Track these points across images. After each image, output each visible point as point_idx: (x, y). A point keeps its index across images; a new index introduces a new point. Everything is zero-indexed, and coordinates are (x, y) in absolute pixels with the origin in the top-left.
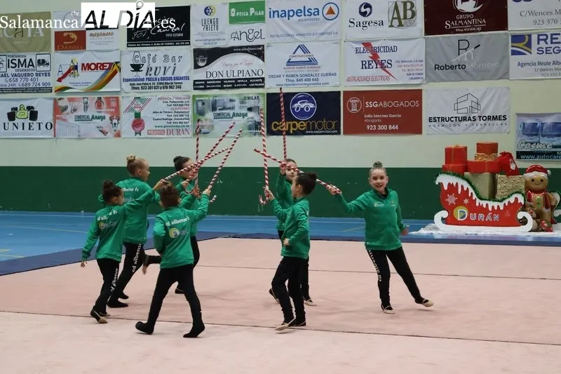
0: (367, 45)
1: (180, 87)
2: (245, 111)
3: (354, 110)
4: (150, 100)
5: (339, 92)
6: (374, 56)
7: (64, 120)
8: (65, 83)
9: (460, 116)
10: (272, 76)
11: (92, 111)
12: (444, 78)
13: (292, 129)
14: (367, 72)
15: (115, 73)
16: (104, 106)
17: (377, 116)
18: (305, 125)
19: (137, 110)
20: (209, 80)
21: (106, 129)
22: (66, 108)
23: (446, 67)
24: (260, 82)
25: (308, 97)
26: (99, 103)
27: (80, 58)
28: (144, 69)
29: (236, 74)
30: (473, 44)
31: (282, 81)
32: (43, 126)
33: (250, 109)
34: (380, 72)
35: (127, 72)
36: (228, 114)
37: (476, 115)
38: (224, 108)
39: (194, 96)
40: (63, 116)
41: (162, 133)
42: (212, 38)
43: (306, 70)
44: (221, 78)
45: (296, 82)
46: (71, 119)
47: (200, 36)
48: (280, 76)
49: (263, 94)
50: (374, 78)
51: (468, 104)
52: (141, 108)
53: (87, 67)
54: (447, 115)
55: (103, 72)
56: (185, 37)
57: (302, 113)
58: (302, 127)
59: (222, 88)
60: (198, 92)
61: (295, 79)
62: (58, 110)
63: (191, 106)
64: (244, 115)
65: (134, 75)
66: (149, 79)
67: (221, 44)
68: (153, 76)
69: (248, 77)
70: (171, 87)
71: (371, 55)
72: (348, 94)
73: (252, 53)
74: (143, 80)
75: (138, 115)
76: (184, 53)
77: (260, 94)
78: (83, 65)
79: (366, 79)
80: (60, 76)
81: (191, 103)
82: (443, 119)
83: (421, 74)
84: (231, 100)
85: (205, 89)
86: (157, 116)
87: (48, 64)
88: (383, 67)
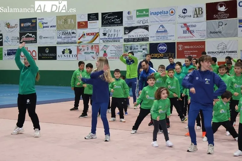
0: (185, 24)
1: (119, 41)
2: (142, 50)
3: (180, 49)
4: (109, 46)
5: (175, 42)
6: (188, 29)
7: (81, 54)
8: (81, 40)
9: (219, 51)
10: (151, 37)
11: (90, 50)
12: (214, 37)
13: (158, 56)
14: (185, 35)
15: (97, 36)
16: (94, 49)
17: (189, 51)
18: (163, 55)
19: (105, 50)
20: (129, 39)
21: (94, 57)
22: (81, 49)
23: (214, 33)
24: (147, 39)
25: (164, 44)
26: (92, 47)
27: (86, 31)
28: (107, 35)
29: (139, 36)
30: (224, 23)
31: (155, 38)
32: (74, 56)
33: (143, 49)
34: (190, 35)
35: (101, 36)
36: (136, 51)
37: (225, 51)
38: (134, 49)
39: (124, 45)
40: (80, 52)
41: (113, 58)
42: (131, 23)
43: (163, 34)
44: (133, 38)
45: (160, 39)
46: (83, 53)
47: (126, 23)
48: (154, 37)
49: (148, 43)
50: (188, 37)
51: (222, 47)
52: (106, 49)
53: (88, 34)
54: (214, 51)
55: (93, 36)
56: (121, 23)
57: (162, 50)
58: (162, 56)
59: (134, 41)
60: (126, 43)
61: (159, 38)
62: (79, 50)
63: (123, 48)
64: (142, 52)
65: (104, 37)
66: (109, 38)
67: (134, 25)
68: (110, 37)
69: (143, 37)
70: (116, 41)
71: (187, 28)
72: (178, 43)
73: (144, 28)
74: (107, 39)
75: (105, 52)
76: (121, 29)
77: (147, 43)
78: (87, 33)
79: (185, 37)
80: (79, 38)
81: (123, 47)
82: (213, 52)
83: (205, 35)
84: (137, 46)
85: (128, 42)
86: (112, 52)
87: (75, 33)
88: (191, 33)
